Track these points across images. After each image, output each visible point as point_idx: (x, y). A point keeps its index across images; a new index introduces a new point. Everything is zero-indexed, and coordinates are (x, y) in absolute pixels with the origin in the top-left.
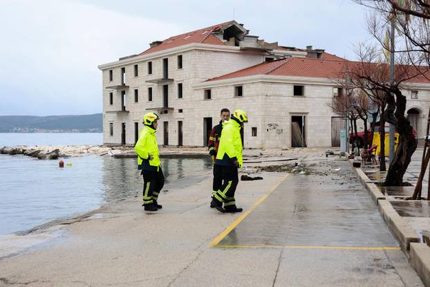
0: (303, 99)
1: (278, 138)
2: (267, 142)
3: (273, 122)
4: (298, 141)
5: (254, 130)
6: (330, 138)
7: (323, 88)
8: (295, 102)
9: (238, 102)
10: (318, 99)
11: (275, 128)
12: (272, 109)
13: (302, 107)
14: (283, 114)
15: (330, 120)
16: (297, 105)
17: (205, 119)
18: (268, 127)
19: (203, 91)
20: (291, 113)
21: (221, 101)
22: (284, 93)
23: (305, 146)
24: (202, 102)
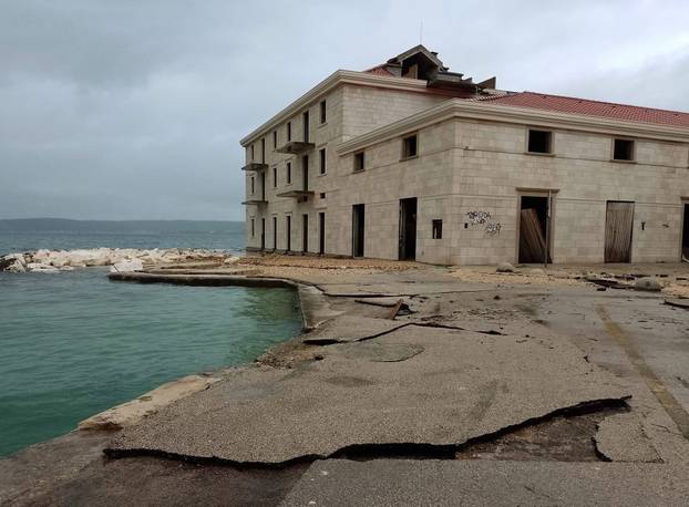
0: (549, 160)
1: (488, 243)
2: (464, 250)
3: (479, 207)
4: (533, 250)
5: (437, 225)
6: (602, 244)
7: (591, 139)
8: (530, 165)
9: (408, 169)
10: (579, 162)
11: (482, 221)
12: (477, 180)
13: (544, 178)
14: (502, 191)
15: (603, 207)
16: (535, 174)
17: (354, 206)
18: (467, 219)
19: (353, 157)
20: (519, 190)
21: (381, 170)
22: (507, 145)
23: (550, 262)
24: (351, 177)
